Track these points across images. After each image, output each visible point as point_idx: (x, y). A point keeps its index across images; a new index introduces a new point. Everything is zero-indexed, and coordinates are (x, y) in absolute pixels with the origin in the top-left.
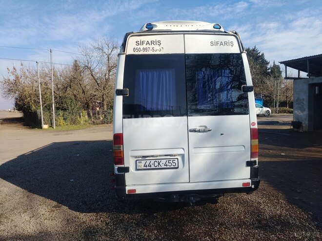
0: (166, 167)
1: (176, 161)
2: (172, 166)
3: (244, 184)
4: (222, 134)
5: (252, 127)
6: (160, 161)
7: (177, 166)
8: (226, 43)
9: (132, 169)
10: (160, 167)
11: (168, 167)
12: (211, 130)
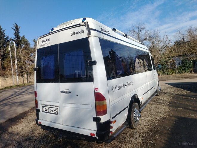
0: (52, 112)
1: (57, 110)
2: (55, 113)
3: (91, 134)
4: (77, 96)
5: (96, 91)
6: (51, 108)
7: (57, 113)
8: (79, 32)
9: (41, 111)
10: (50, 112)
11: (53, 113)
12: (71, 92)
